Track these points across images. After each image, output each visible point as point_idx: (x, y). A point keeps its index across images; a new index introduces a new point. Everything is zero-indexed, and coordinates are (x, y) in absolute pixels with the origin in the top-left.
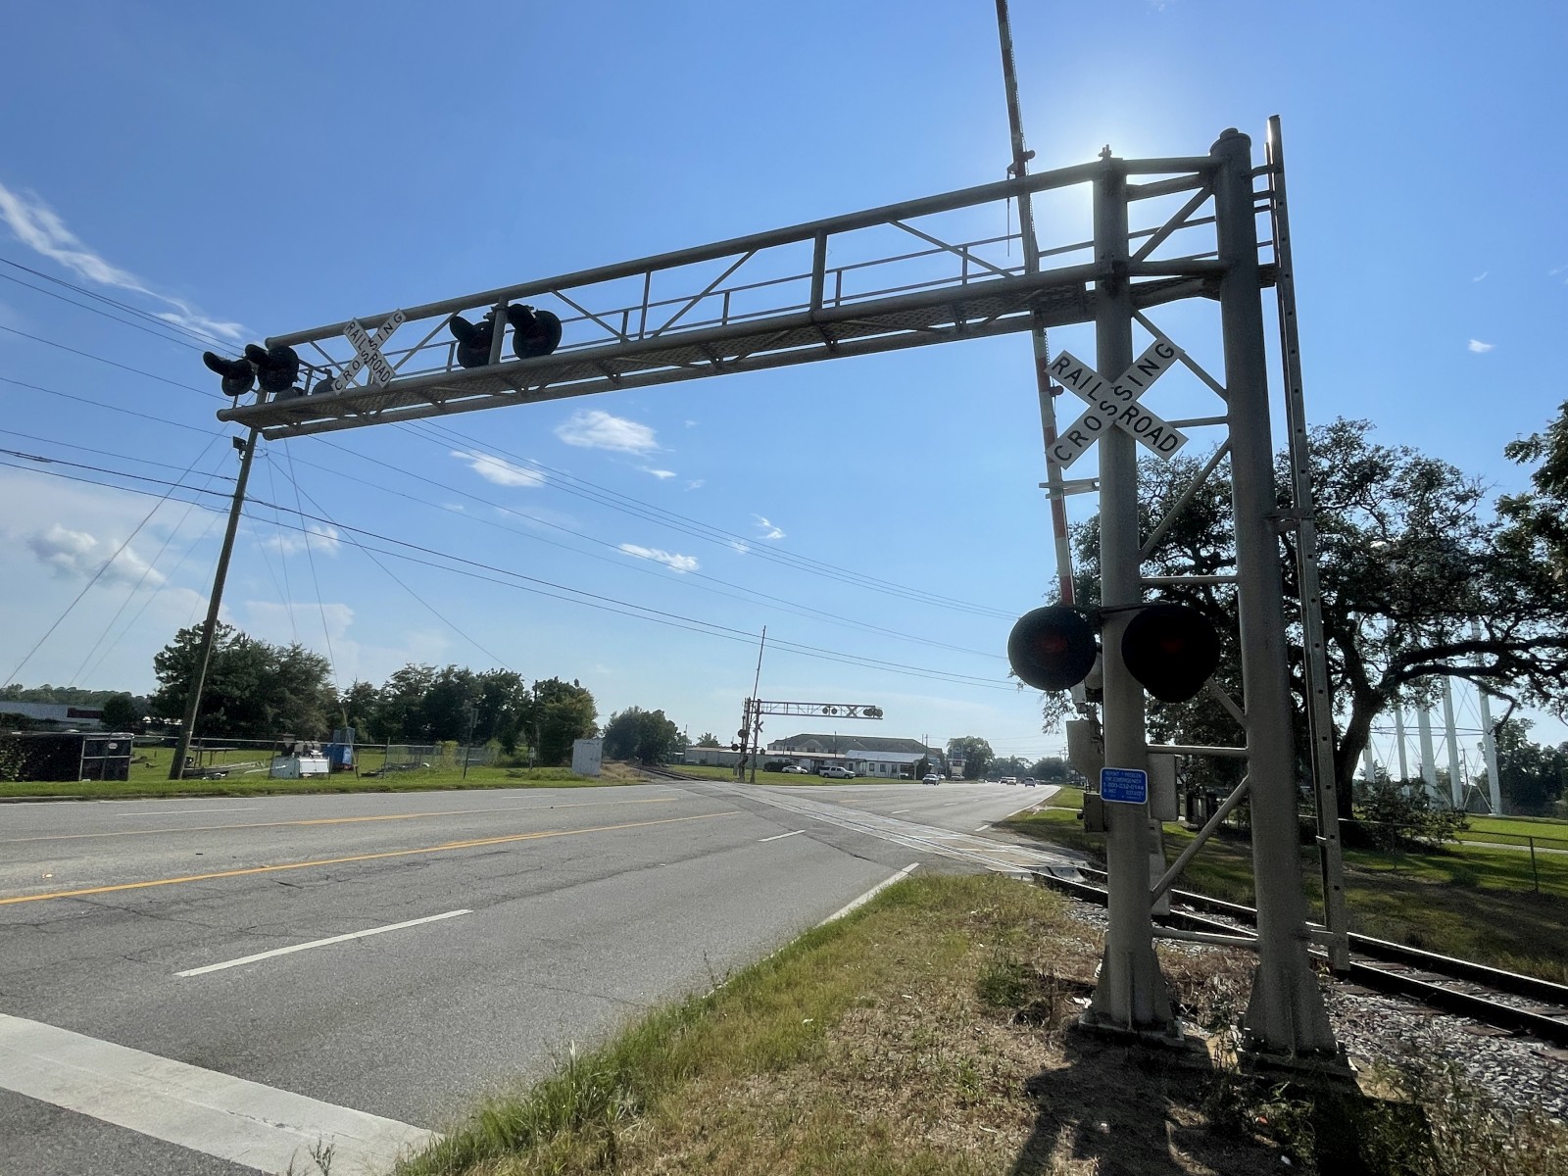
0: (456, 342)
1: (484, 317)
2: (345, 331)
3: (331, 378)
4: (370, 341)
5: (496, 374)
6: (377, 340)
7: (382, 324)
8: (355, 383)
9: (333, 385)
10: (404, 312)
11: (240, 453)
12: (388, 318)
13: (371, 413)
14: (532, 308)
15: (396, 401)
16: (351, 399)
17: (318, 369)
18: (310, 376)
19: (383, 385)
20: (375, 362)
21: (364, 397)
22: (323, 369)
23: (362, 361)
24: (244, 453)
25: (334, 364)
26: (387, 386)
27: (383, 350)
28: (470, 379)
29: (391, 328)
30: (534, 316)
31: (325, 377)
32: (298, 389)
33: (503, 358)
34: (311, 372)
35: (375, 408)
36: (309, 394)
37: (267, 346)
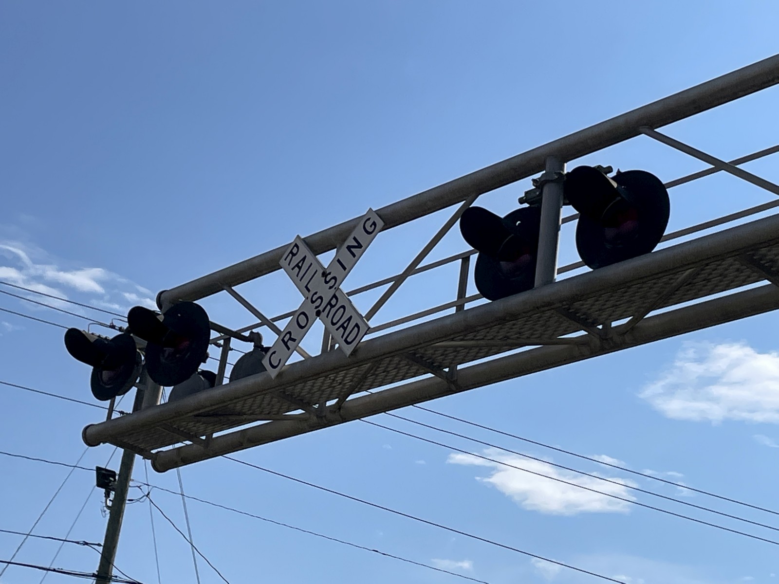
0: (472, 253)
1: (521, 201)
2: (282, 262)
3: (260, 349)
4: (325, 274)
5: (549, 304)
6: (337, 271)
7: (344, 240)
8: (302, 353)
9: (265, 362)
10: (380, 213)
11: (107, 495)
12: (355, 227)
13: (328, 404)
14: (610, 169)
15: (370, 379)
16: (294, 382)
17: (238, 335)
18: (226, 349)
19: (348, 350)
20: (334, 310)
21: (316, 375)
22: (247, 334)
23: (311, 313)
24: (112, 495)
25: (264, 321)
26: (355, 352)
27: (346, 287)
28: (503, 319)
29: (360, 246)
30: (615, 185)
31: (249, 347)
32: (208, 374)
33: (561, 271)
34: (227, 341)
35: (335, 394)
36: (226, 381)
37: (160, 305)
